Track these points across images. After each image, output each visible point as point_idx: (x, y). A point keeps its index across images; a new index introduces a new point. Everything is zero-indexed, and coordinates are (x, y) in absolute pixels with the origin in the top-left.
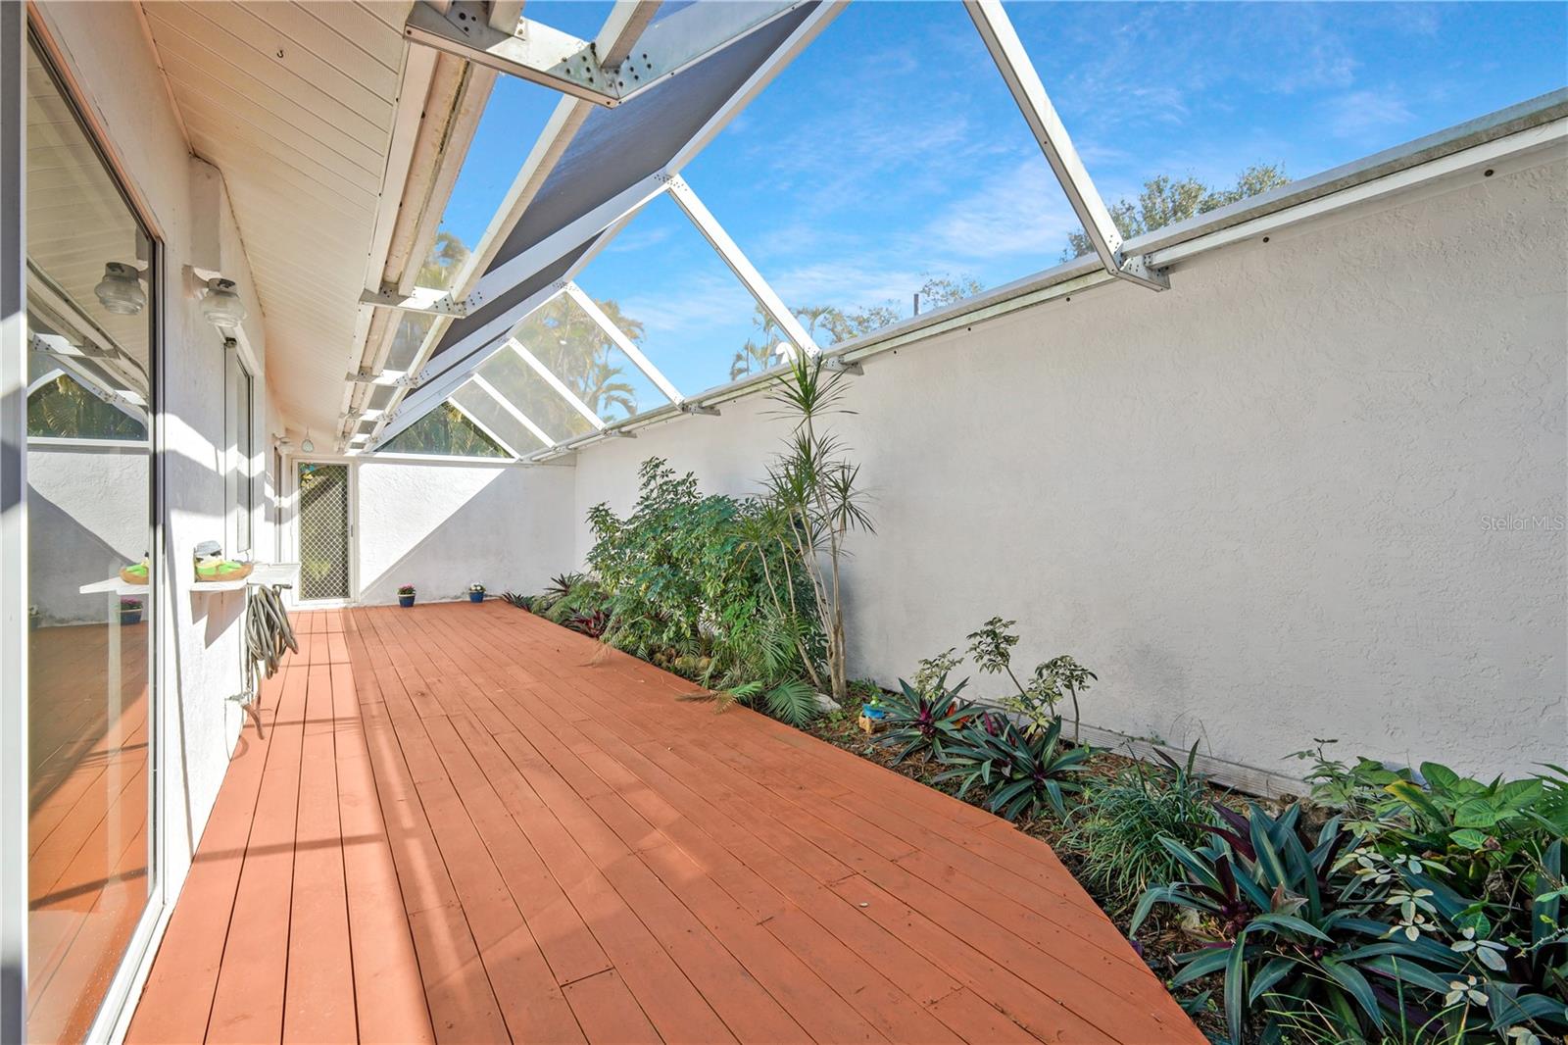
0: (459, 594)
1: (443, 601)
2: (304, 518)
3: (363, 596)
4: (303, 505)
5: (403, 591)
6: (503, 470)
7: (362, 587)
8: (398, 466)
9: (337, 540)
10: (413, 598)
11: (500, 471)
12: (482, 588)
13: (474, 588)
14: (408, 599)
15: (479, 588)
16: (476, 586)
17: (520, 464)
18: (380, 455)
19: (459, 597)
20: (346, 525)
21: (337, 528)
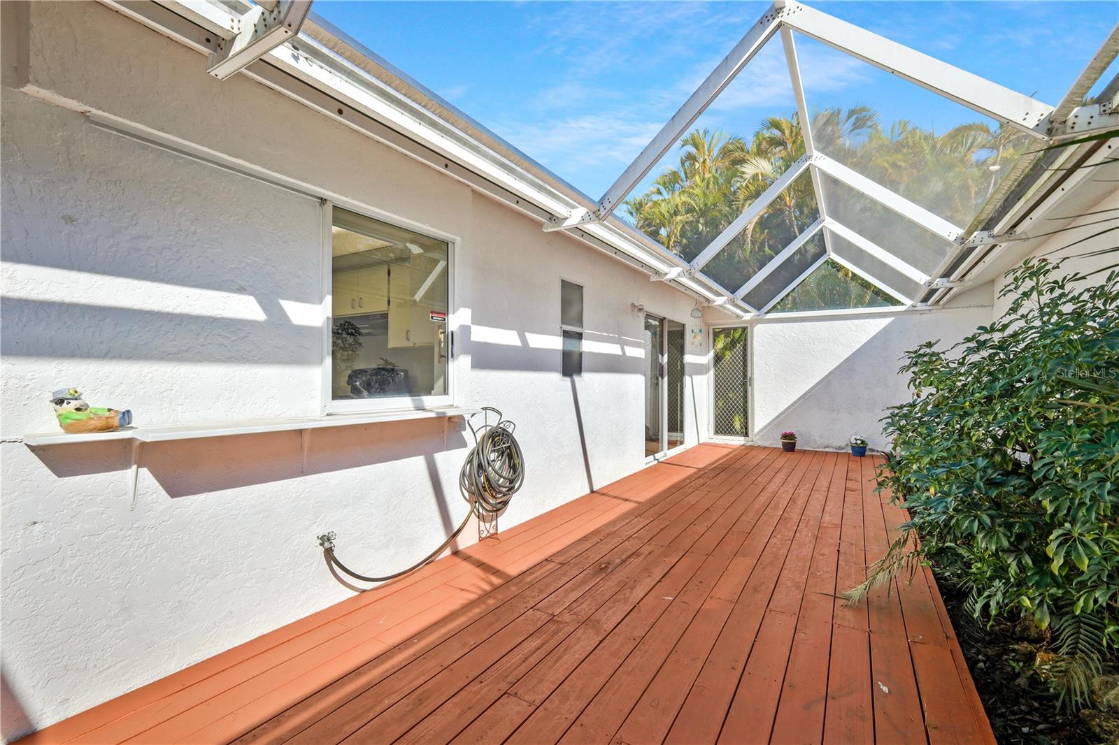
0: (843, 445)
1: (827, 450)
2: (717, 371)
3: (757, 437)
4: (716, 361)
5: (785, 436)
6: (891, 319)
7: (757, 429)
8: (785, 324)
9: (739, 389)
10: (794, 444)
11: (888, 321)
12: (863, 442)
13: (854, 442)
14: (789, 443)
15: (859, 442)
16: (856, 440)
17: (912, 311)
18: (770, 316)
19: (843, 449)
20: (746, 376)
21: (739, 379)
